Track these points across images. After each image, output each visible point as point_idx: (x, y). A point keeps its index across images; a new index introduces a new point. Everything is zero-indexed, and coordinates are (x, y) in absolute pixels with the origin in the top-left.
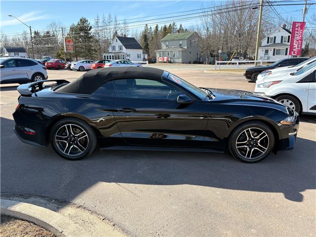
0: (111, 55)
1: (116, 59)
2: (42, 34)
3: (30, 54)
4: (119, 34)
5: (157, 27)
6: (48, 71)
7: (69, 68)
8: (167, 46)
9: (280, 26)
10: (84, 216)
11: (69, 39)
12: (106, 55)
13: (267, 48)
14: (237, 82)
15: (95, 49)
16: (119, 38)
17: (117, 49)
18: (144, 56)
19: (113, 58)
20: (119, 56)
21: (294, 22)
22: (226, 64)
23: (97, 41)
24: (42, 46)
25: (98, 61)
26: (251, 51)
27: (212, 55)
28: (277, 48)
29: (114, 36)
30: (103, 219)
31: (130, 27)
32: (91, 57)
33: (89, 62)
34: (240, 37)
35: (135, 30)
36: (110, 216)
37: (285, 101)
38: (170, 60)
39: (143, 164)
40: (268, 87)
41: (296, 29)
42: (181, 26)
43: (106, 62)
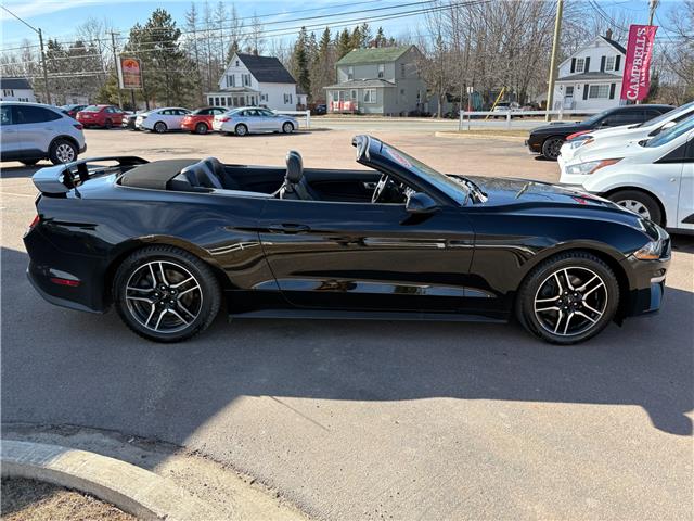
0: (226, 96)
1: (236, 105)
2: (67, 48)
3: (40, 94)
4: (242, 47)
5: (327, 33)
6: (85, 132)
7: (131, 126)
8: (350, 76)
9: (597, 33)
10: (207, 474)
11: (131, 59)
12: (214, 95)
13: (570, 83)
14: (510, 159)
15: (188, 83)
16: (243, 57)
17: (239, 83)
18: (299, 99)
19: (229, 104)
20: (242, 99)
21: (632, 26)
22: (483, 117)
23: (193, 65)
24: (68, 74)
25: (197, 111)
26: (534, 90)
27: (450, 98)
28: (592, 83)
29: (231, 54)
30: (252, 482)
31: (267, 34)
32: (179, 100)
33: (177, 112)
34: (511, 56)
35: (278, 42)
36: (266, 474)
37: (629, 202)
38: (357, 108)
39: (327, 351)
40: (592, 173)
41: (638, 41)
42: (380, 32)
43: (215, 111)
